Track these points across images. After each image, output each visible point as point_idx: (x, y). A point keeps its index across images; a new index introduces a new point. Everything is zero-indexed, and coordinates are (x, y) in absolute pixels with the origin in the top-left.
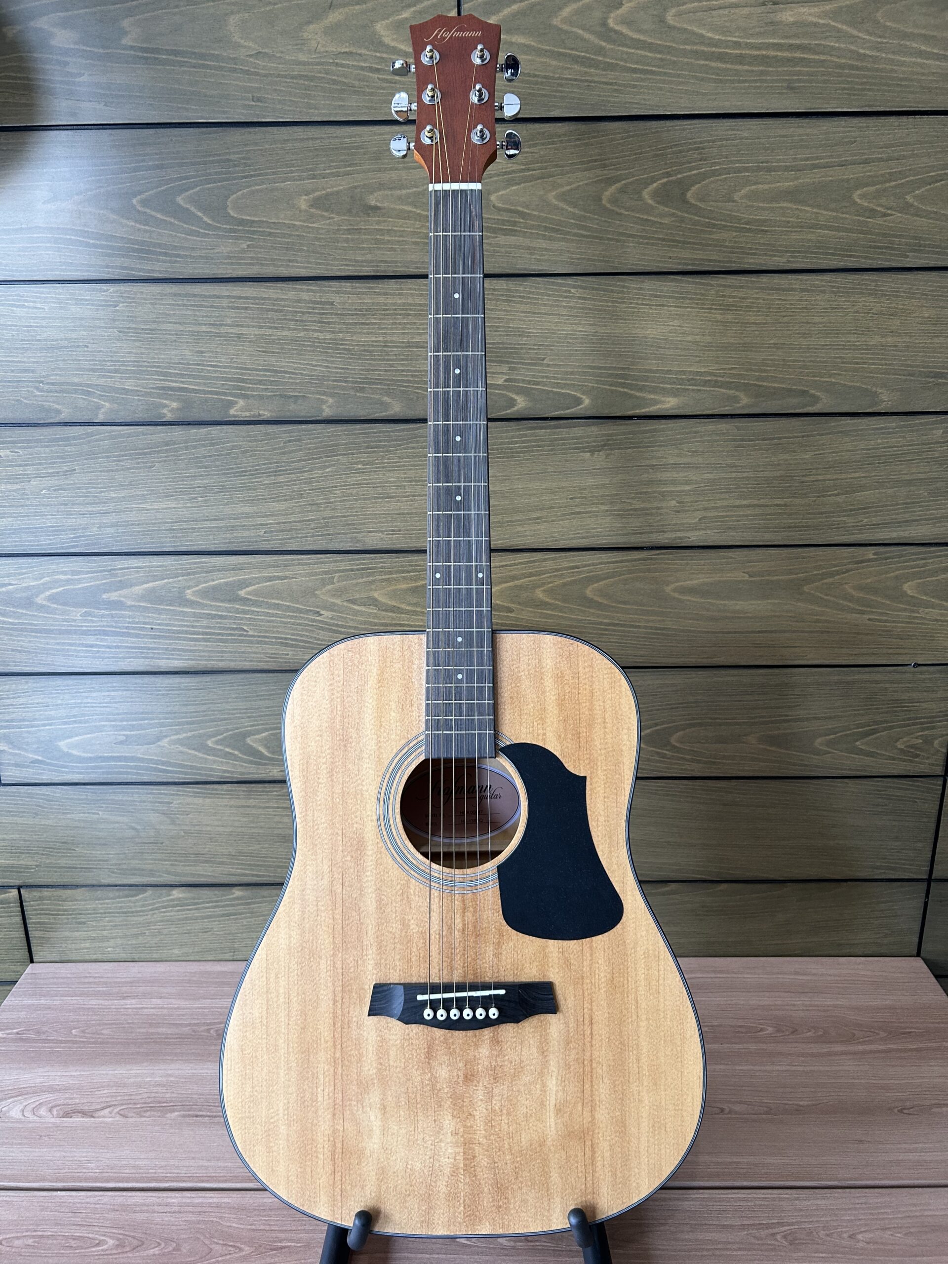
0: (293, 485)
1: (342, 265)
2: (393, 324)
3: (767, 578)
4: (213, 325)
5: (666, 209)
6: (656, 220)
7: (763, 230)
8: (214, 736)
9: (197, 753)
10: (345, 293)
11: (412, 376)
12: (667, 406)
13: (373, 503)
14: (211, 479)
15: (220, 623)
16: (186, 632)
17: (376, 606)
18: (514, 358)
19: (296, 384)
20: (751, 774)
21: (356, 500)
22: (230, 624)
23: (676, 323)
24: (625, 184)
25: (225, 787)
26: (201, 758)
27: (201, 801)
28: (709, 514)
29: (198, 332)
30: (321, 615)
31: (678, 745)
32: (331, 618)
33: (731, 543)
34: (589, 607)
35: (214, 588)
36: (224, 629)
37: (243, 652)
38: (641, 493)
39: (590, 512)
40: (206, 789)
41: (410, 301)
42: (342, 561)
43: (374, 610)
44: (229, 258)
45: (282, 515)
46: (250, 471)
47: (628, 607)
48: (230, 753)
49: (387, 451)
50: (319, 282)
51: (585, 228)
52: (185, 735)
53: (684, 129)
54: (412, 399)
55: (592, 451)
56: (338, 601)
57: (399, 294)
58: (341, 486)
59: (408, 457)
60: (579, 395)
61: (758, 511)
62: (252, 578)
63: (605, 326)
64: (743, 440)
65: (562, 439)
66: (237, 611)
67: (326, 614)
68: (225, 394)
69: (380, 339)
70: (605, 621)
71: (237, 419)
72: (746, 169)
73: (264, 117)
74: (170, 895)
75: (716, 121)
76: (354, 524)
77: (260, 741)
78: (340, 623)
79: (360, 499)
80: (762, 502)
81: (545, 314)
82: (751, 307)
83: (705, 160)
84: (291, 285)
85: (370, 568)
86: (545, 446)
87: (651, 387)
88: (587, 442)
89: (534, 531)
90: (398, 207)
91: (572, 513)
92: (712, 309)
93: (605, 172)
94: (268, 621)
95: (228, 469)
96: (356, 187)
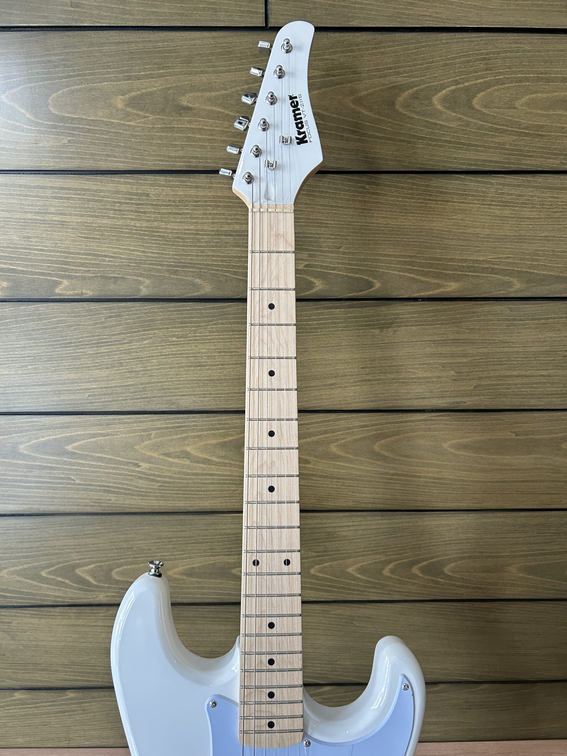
0: (114, 355)
1: (156, 160)
2: (203, 214)
3: (531, 437)
4: (38, 213)
5: (453, 114)
6: (443, 124)
7: (539, 135)
8: (47, 567)
9: (32, 582)
10: (159, 185)
11: (221, 261)
12: (449, 289)
13: (186, 371)
14: (39, 349)
15: (50, 473)
16: (20, 481)
17: (189, 458)
18: (313, 246)
19: (116, 266)
20: (511, 597)
21: (171, 368)
22: (59, 474)
23: (459, 216)
24: (417, 91)
25: (58, 609)
26: (36, 586)
27: (36, 621)
28: (483, 383)
29: (24, 219)
30: (139, 466)
31: (450, 574)
32: (149, 469)
33: (501, 408)
34: (376, 460)
35: (44, 444)
36: (54, 478)
37: (71, 498)
38: (424, 364)
39: (379, 380)
40: (41, 611)
41: (219, 194)
42: (158, 420)
43: (187, 462)
44: (52, 152)
45: (104, 381)
46: (75, 342)
47: (411, 460)
48: (62, 582)
49: (199, 326)
50: (135, 176)
51: (379, 130)
52: (21, 567)
53: (472, 41)
54: (221, 281)
55: (382, 327)
56: (155, 455)
57: (209, 188)
58: (157, 356)
59: (217, 331)
60: (370, 279)
61: (526, 380)
62: (78, 435)
63: (396, 219)
64: (514, 320)
65: (355, 317)
66: (65, 463)
67: (144, 465)
68: (50, 275)
69: (192, 227)
70: (391, 472)
71: (62, 297)
72: (527, 79)
73: (82, 21)
74: (12, 697)
75: (501, 34)
76: (169, 389)
77: (88, 572)
78: (156, 473)
79: (174, 367)
80: (528, 373)
81: (341, 207)
82: (526, 204)
83: (490, 70)
84: (109, 178)
85: (184, 427)
86: (339, 323)
87: (435, 273)
88: (377, 320)
89: (330, 395)
90: (208, 108)
91: (363, 381)
92: (491, 205)
93: (399, 79)
94: (93, 472)
95: (54, 341)
96: (168, 89)
